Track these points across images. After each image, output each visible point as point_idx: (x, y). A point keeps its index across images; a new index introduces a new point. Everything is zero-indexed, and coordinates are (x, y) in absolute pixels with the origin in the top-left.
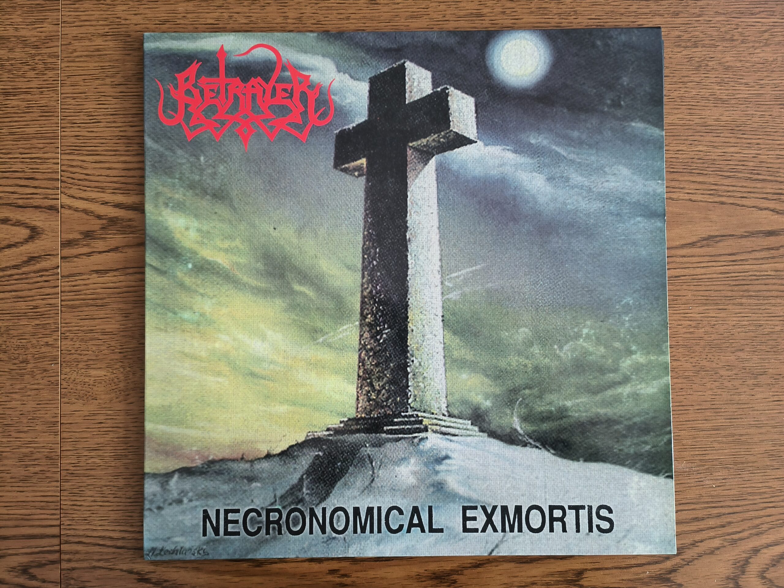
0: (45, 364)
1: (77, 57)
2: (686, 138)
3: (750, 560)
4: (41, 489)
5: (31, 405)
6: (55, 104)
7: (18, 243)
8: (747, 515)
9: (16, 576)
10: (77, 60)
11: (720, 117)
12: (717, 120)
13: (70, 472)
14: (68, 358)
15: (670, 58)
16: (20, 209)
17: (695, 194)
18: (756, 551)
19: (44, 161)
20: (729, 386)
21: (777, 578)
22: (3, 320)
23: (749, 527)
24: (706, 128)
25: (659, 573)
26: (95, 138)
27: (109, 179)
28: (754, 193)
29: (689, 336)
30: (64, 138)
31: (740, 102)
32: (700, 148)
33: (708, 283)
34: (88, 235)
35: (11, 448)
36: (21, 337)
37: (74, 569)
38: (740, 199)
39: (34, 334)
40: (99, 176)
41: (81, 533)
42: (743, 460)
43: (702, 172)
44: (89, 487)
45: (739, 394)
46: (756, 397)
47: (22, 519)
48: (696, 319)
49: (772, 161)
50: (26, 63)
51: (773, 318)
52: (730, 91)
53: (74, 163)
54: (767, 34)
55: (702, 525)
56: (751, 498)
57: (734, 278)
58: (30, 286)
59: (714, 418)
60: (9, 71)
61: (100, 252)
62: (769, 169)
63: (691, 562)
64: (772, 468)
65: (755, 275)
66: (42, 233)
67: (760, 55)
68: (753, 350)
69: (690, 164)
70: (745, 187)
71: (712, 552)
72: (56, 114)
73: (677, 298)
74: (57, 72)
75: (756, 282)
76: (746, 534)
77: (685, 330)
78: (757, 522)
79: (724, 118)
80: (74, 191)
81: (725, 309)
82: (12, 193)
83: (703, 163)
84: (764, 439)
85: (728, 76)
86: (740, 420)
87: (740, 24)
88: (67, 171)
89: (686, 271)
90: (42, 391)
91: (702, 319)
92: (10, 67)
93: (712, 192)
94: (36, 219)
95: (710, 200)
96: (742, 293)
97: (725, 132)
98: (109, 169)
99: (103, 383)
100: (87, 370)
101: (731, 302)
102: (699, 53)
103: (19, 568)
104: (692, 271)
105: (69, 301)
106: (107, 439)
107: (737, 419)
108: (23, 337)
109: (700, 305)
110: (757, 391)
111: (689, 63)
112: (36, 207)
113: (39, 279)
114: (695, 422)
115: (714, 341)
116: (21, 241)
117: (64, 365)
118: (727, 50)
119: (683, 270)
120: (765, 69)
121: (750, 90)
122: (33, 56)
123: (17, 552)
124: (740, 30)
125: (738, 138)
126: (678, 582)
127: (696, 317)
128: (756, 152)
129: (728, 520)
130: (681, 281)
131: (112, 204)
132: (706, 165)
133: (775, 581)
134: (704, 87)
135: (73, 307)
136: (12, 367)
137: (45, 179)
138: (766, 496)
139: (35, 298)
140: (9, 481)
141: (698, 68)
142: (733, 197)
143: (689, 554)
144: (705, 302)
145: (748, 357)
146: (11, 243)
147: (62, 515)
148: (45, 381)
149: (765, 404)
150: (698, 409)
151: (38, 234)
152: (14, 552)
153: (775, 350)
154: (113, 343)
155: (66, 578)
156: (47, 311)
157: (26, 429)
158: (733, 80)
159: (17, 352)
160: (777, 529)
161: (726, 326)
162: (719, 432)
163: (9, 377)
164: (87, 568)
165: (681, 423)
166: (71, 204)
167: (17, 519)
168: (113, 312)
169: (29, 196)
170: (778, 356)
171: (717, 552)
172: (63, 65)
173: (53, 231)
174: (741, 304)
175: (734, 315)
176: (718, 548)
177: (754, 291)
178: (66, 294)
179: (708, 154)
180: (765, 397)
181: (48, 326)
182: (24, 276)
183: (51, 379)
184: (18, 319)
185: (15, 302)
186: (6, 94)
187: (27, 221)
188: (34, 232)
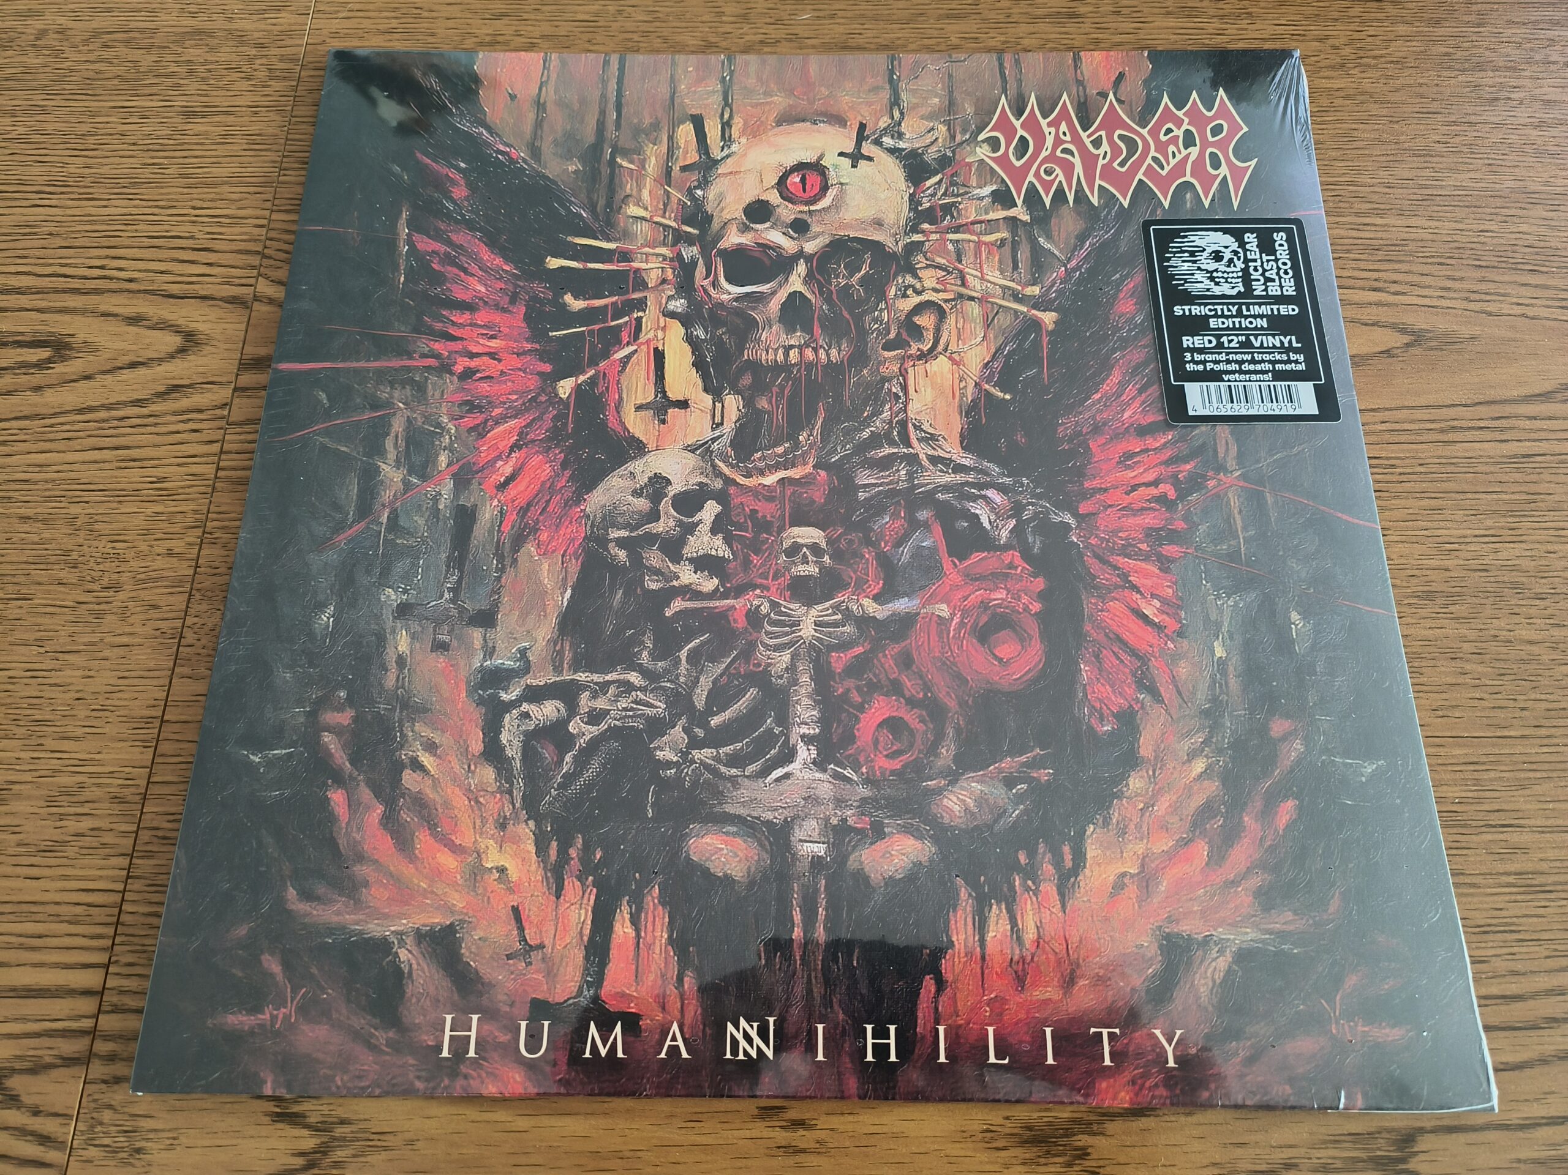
0: (155, 593)
4: (81, 873)
5: (104, 680)
7: (152, 359)
11: (1552, 180)
14: (208, 582)
16: (171, 300)
17: (1532, 305)
19: (237, 221)
22: (87, 502)
35: (37, 774)
36: (116, 538)
37: (117, 1081)
43: (1537, 268)
47: (21, 947)
58: (158, 439)
66: (206, 344)
69: (1511, 255)
72: (274, 147)
74: (291, 83)
82: (162, 272)
83: (1537, 254)
88: (277, 239)
90: (136, 650)
94: (199, 318)
104: (1555, 447)
105: (233, 469)
108: (121, 538)
112: (204, 298)
113: (181, 427)
116: (161, 356)
117: (198, 596)
122: (251, 59)
132: (1545, 258)
135: (238, 481)
136: (82, 598)
137: (230, 251)
139: (164, 461)
140: (11, 851)
141: (1492, 103)
146: (140, 360)
147: (118, 940)
148: (148, 629)
151: (198, 344)
155: (93, 1105)
156: (181, 487)
157: (80, 732)
159: (101, 567)
163: (71, 618)
166: (274, 295)
169: (194, 279)
172: (305, 74)
173: (226, 340)
178: (230, 456)
181: (179, 516)
182: (151, 420)
183: (161, 625)
184: (120, 502)
185: (121, 468)
186: (189, 114)
187: (181, 322)
188: (190, 341)
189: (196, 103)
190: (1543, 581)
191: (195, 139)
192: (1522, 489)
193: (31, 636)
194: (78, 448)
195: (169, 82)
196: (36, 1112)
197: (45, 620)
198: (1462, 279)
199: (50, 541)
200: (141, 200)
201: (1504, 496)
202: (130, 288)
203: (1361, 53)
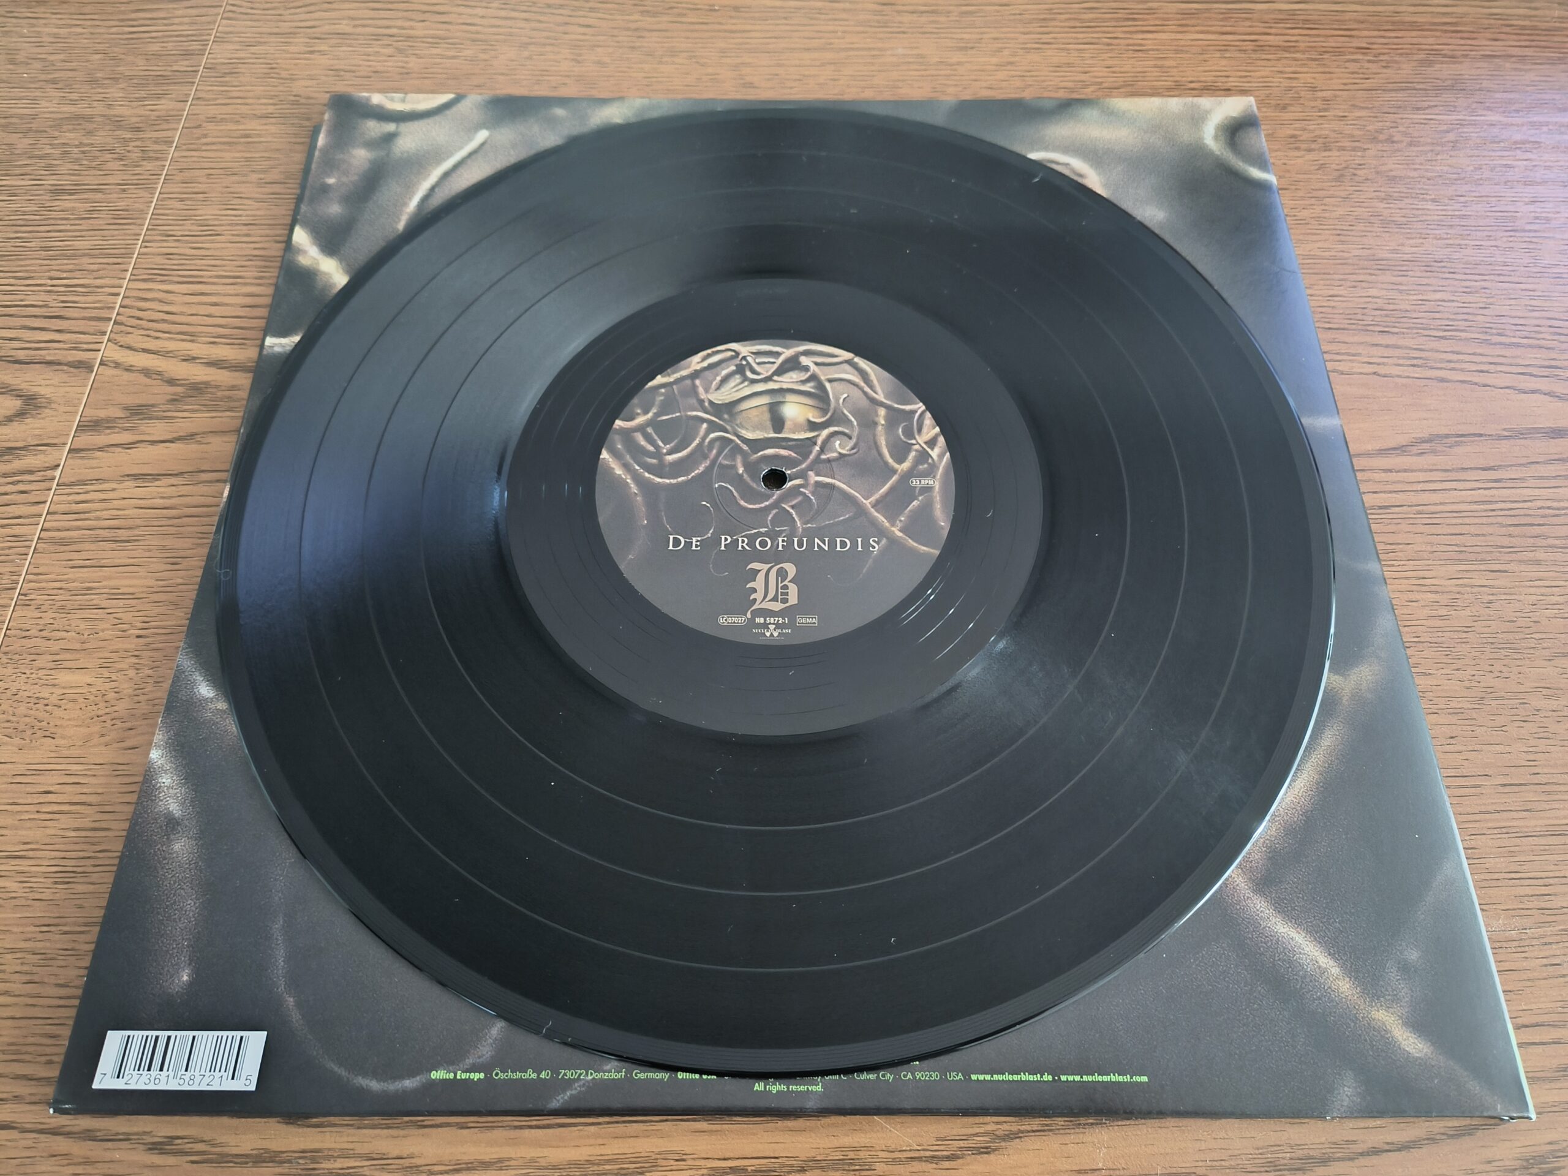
1: (206, 144)
6: (143, 207)
11: (1399, 248)
12: (1395, 252)
16: (16, 365)
17: (1383, 364)
19: (90, 290)
26: (202, 258)
27: (210, 321)
28: (1499, 364)
29: (1439, 623)
30: (144, 256)
33: (1454, 521)
34: (139, 412)
38: (1476, 374)
40: (192, 315)
43: (1386, 329)
48: (1447, 589)
49: (1520, 315)
50: (111, 151)
53: (150, 295)
54: (1451, 135)
57: (1507, 513)
59: (1546, 806)
60: (76, 161)
61: (153, 442)
62: (1518, 327)
66: (45, 407)
70: (1482, 355)
72: (139, 221)
73: (1393, 547)
74: (163, 163)
80: (136, 339)
82: (11, 339)
83: (1387, 316)
85: (1398, 190)
87: (1399, 121)
88: (132, 307)
89: (1400, 498)
91: (1458, 589)
92: (79, 156)
93: (1415, 362)
94: (43, 382)
95: (1417, 375)
97: (1416, 268)
98: (215, 304)
99: (81, 700)
100: (52, 672)
101: (1516, 557)
102: (1335, 158)
104: (1412, 501)
105: (59, 530)
106: (48, 832)
109: (1448, 562)
112: (50, 363)
113: (10, 488)
115: (1500, 636)
121: (1445, 210)
122: (126, 141)
124: (1401, 129)
125: (1443, 279)
127: (1445, 586)
128: (1484, 300)
130: (1395, 516)
131: (205, 361)
132: (1393, 319)
135: (63, 542)
137: (84, 319)
144: (1455, 556)
150: (1503, 785)
151: (37, 407)
154: (126, 617)
161: (1517, 605)
165: (1471, 817)
166: (121, 360)
168: (147, 554)
169: (42, 345)
172: (175, 155)
173: (68, 404)
174: (1538, 562)
178: (56, 517)
179: (1391, 301)
186: (57, 191)
187: (24, 386)
188: (31, 404)
189: (65, 182)
191: (62, 215)
195: (43, 163)
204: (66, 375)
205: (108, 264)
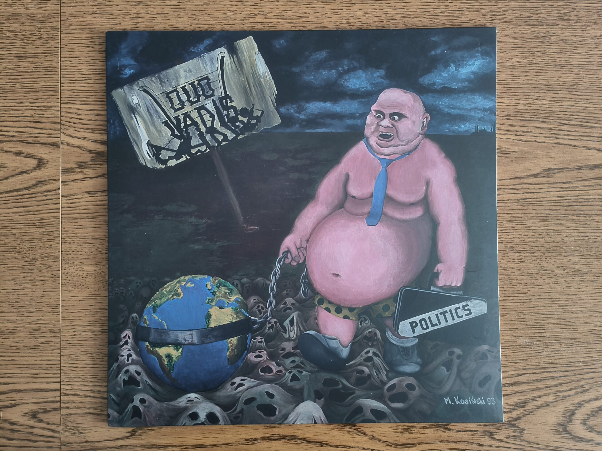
0: (49, 262)
1: (73, 30)
2: (533, 94)
3: (576, 411)
4: (46, 355)
5: (38, 293)
6: (56, 65)
7: (28, 170)
8: (574, 378)
9: (28, 420)
10: (73, 32)
11: (559, 79)
12: (557, 81)
13: (68, 342)
14: (67, 257)
15: (522, 33)
16: (30, 145)
17: (540, 137)
18: (580, 405)
19: (48, 109)
20: (563, 281)
21: (596, 425)
22: (18, 228)
23: (575, 387)
24: (549, 86)
25: (507, 420)
26: (87, 91)
28: (583, 136)
30: (63, 91)
31: (574, 67)
32: (544, 102)
33: (547, 205)
34: (81, 165)
35: (24, 324)
36: (31, 241)
37: (71, 414)
38: (573, 141)
39: (41, 239)
40: (89, 120)
41: (76, 388)
42: (572, 337)
43: (545, 120)
44: (83, 353)
45: (570, 288)
46: (582, 290)
47: (32, 377)
48: (537, 231)
49: (598, 112)
50: (34, 34)
51: (596, 231)
52: (567, 59)
53: (71, 111)
54: (596, 15)
55: (540, 385)
56: (577, 365)
57: (568, 201)
58: (37, 203)
59: (550, 305)
60: (22, 40)
61: (90, 178)
62: (596, 118)
63: (531, 412)
64: (594, 343)
65: (583, 199)
66: (47, 164)
67: (591, 32)
68: (581, 254)
69: (535, 114)
70: (577, 132)
71: (547, 405)
72: (56, 73)
73: (524, 215)
74: (58, 41)
75: (584, 204)
76: (573, 392)
77: (529, 239)
78: (582, 383)
79: (562, 80)
80: (70, 132)
81: (561, 224)
82: (24, 132)
83: (546, 113)
84: (588, 321)
85: (566, 48)
86: (570, 307)
87: (575, 7)
88: (65, 117)
89: (532, 195)
90: (47, 282)
91: (542, 231)
92: (22, 37)
93: (552, 136)
94: (42, 152)
95: (551, 142)
96: (573, 212)
97: (563, 90)
98: (97, 115)
99: (93, 276)
100: (81, 266)
101: (566, 218)
103: (30, 413)
104: (536, 195)
105: (67, 214)
106: (96, 318)
107: (568, 306)
108: (33, 241)
109: (541, 221)
110: (583, 286)
111: (536, 38)
112: (42, 144)
113: (45, 198)
114: (537, 308)
115: (552, 248)
116: (31, 169)
117: (64, 262)
118: (565, 27)
119: (529, 194)
120: (593, 43)
121: (582, 58)
122: (39, 29)
123: (28, 402)
124: (575, 12)
125: (572, 95)
126: (522, 427)
128: (586, 105)
129: (560, 381)
130: (528, 203)
131: (99, 142)
132: (548, 115)
133: (594, 427)
134: (548, 55)
135: (70, 219)
136: (24, 264)
137: (49, 122)
138: (589, 364)
139: (42, 212)
140: (22, 348)
141: (543, 42)
142: (568, 139)
143: (530, 406)
144: (545, 218)
145: (577, 260)
146: (24, 170)
147: (62, 374)
148: (49, 275)
149: (589, 295)
150: (539, 299)
151: (44, 164)
152: (26, 402)
153: (597, 254)
154: (100, 246)
155: (65, 421)
156: (50, 222)
157: (35, 310)
158: (569, 50)
159: (28, 252)
160: (596, 388)
161: (561, 237)
162: (554, 316)
163: (22, 271)
164: (81, 414)
165: (525, 309)
166: (69, 142)
167: (28, 377)
168: (100, 223)
169: (37, 135)
170: (599, 259)
171: (551, 405)
172: (62, 36)
173: (54, 162)
174: (573, 220)
175: (567, 229)
176: (552, 402)
177: (582, 211)
178: (65, 209)
180: (589, 290)
181: (51, 233)
182: (33, 195)
183: (54, 273)
184: (29, 228)
185: (27, 215)
186: (19, 57)
187: (36, 154)
188: (41, 162)
189: (21, 51)
190: (521, 246)
191: (24, 70)
192: (520, 212)
193: (10, 278)
194: (10, 207)
195: (8, 41)
196: (48, 424)
197: (14, 272)
198: (515, 126)
199: (9, 243)
200: (9, 99)
201: (514, 215)
202: (13, 140)
203: (494, 17)
204: (50, 149)
205: (50, 95)
